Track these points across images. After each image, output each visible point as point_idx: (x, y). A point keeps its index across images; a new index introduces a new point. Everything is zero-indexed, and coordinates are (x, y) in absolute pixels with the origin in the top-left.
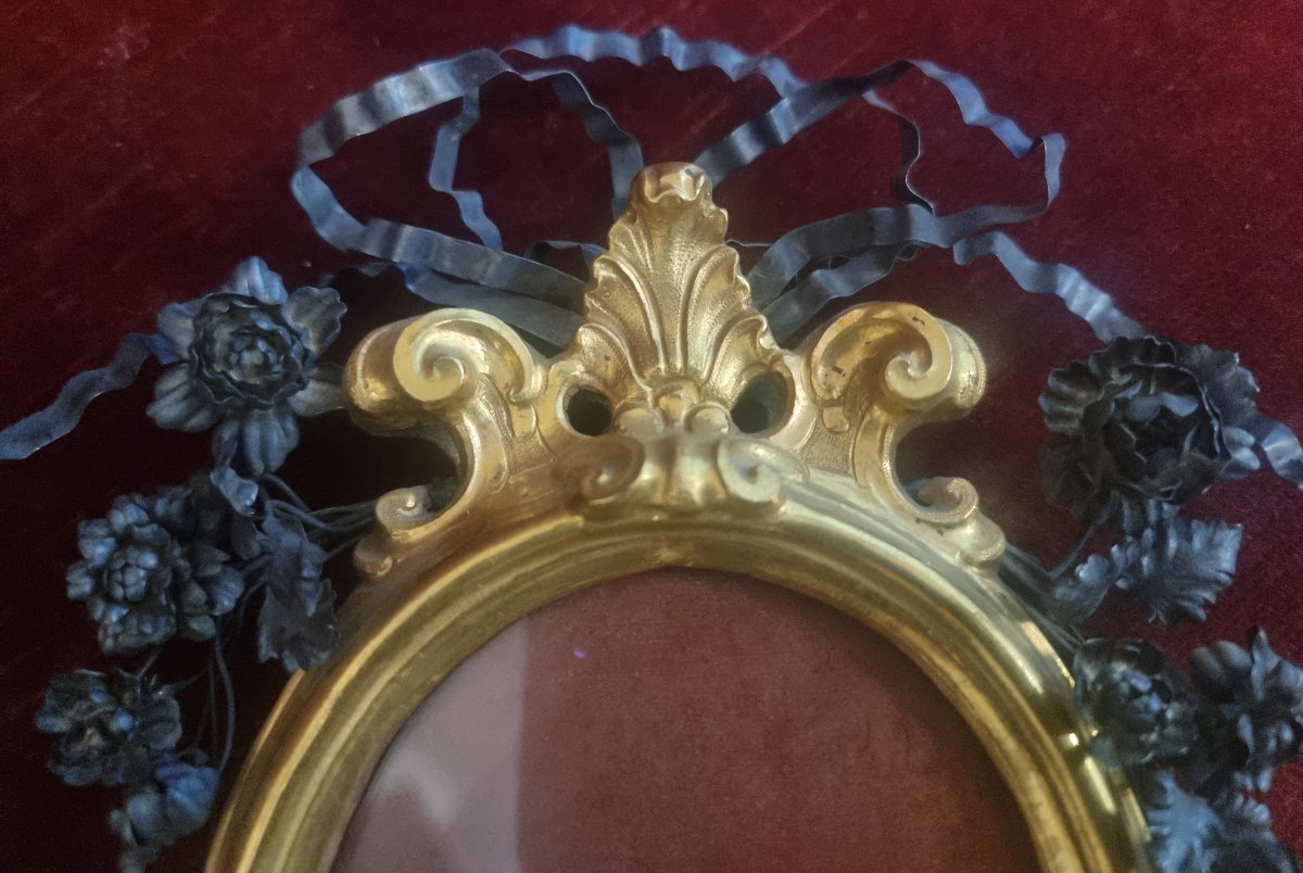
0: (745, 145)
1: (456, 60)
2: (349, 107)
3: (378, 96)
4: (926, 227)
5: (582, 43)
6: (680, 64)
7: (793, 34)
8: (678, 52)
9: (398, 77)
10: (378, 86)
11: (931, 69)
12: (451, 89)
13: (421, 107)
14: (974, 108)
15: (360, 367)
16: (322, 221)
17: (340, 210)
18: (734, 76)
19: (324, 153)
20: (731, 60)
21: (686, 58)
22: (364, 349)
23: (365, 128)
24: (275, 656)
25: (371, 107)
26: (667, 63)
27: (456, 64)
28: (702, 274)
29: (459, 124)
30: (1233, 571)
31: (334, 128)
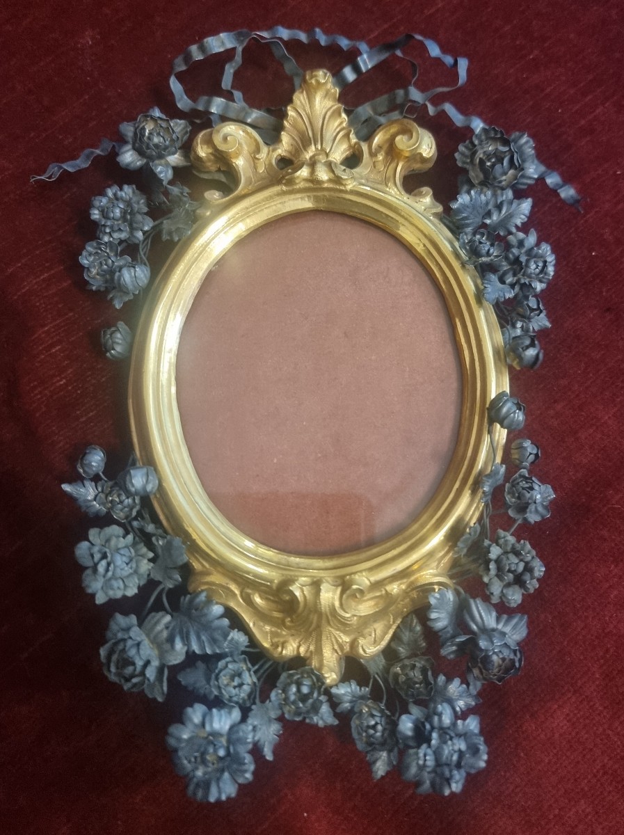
0: (349, 74)
1: (234, 32)
2: (194, 48)
3: (205, 44)
4: (416, 95)
5: (284, 33)
6: (323, 43)
7: (372, 36)
8: (323, 39)
9: (212, 38)
10: (205, 40)
11: (419, 37)
12: (233, 43)
13: (222, 50)
14: (434, 50)
15: (199, 141)
16: (180, 100)
17: (185, 97)
18: (345, 49)
19: (184, 68)
20: (344, 43)
21: (326, 41)
22: (201, 135)
23: (200, 57)
24: (168, 238)
25: (202, 49)
26: (318, 42)
27: (235, 34)
28: (329, 114)
29: (234, 64)
30: (528, 215)
31: (188, 57)
